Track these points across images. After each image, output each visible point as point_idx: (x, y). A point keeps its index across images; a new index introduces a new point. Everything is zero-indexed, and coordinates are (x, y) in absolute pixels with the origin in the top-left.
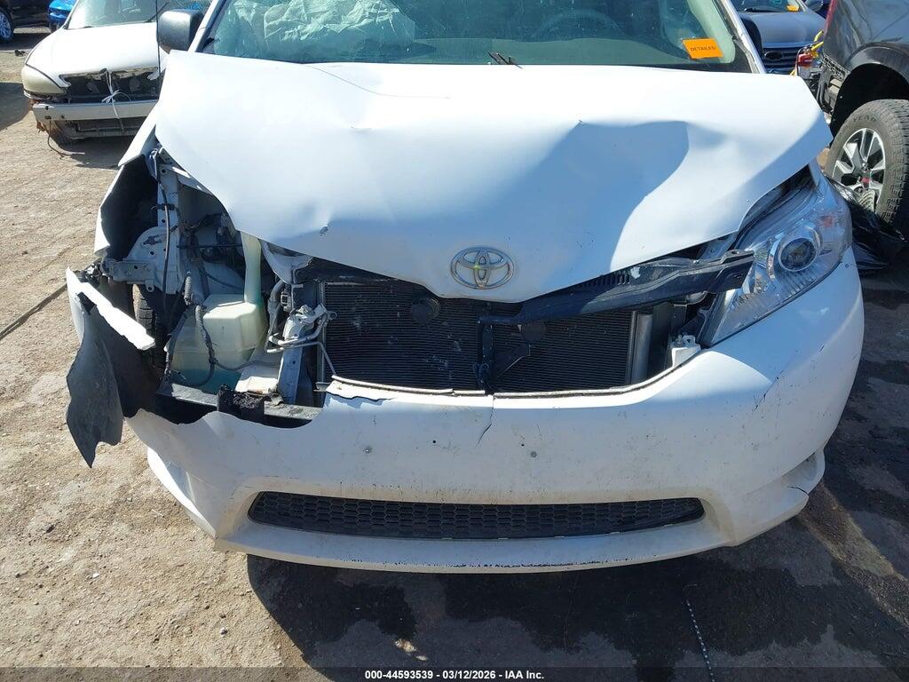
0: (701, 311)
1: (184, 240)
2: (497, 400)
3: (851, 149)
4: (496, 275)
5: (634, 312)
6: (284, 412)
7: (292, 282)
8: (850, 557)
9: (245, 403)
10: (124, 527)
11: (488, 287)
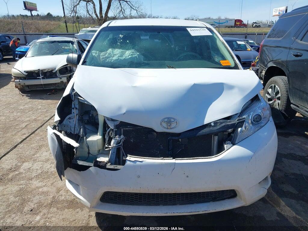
0: (232, 134)
1: (79, 118)
2: (176, 160)
3: (270, 91)
4: (173, 125)
5: (213, 135)
6: (112, 167)
7: (114, 129)
8: (282, 211)
9: (101, 164)
10: (55, 209)
11: (171, 128)
